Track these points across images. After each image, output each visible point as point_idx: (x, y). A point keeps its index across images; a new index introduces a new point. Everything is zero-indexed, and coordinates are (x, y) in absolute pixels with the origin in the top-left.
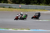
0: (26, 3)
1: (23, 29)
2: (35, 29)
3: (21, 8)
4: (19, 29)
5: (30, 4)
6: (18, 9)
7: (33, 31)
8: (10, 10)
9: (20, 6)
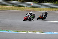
0: (39, 1)
1: (35, 32)
2: (49, 32)
3: (33, 7)
4: (31, 32)
5: (44, 2)
6: (30, 8)
7: (47, 34)
8: (20, 9)
9: (32, 4)
